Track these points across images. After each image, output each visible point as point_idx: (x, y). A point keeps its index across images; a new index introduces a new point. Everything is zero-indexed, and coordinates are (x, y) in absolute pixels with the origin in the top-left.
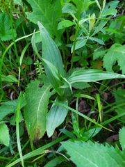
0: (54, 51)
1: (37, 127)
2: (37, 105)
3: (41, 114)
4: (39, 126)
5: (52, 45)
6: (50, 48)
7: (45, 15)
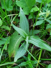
0: (26, 23)
1: (13, 53)
2: (15, 43)
3: (16, 47)
4: (14, 52)
5: (25, 20)
6: (24, 21)
7: (27, 3)
